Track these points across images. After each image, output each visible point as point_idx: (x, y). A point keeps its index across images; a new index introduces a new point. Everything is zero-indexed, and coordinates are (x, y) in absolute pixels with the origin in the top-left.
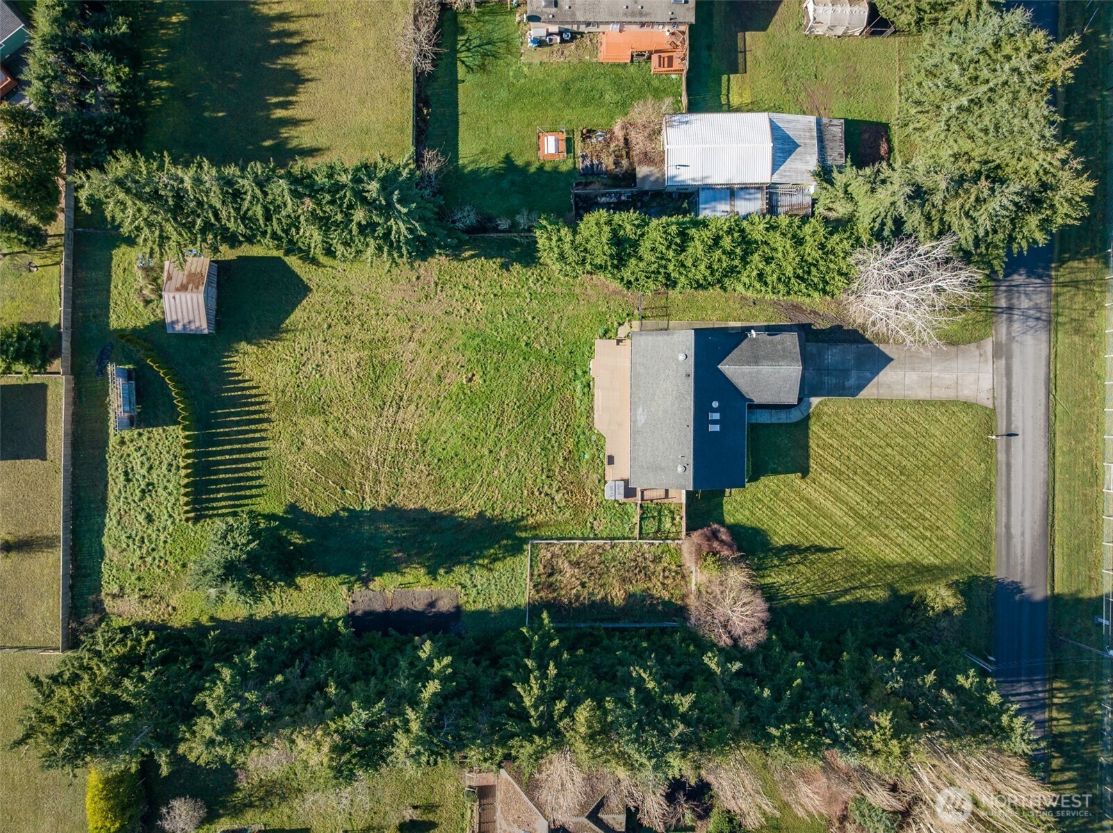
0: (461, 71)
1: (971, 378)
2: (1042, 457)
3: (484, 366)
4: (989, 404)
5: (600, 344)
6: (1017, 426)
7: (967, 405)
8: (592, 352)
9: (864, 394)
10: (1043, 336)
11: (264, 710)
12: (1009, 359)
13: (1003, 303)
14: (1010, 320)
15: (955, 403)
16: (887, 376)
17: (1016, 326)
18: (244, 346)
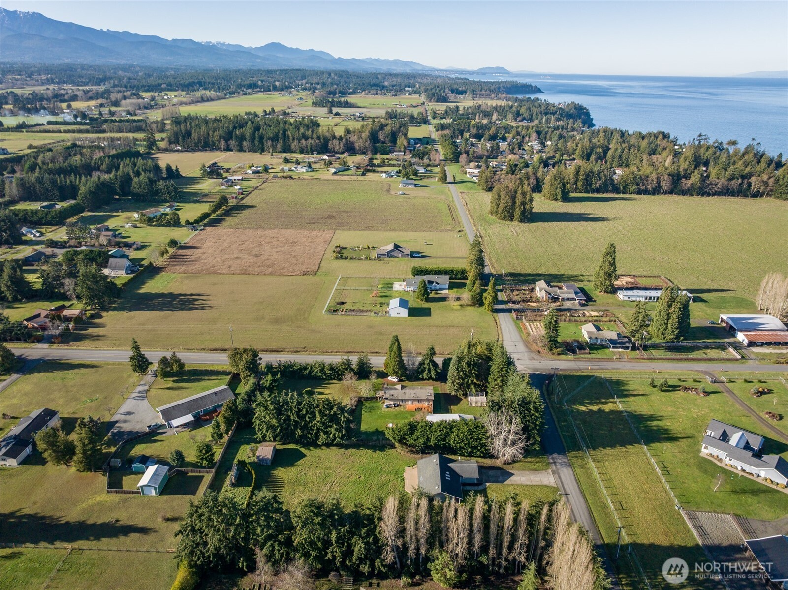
0: (363, 412)
1: (546, 479)
2: (582, 501)
3: (365, 474)
4: (556, 486)
5: (406, 468)
6: (568, 491)
7: (546, 486)
8: (404, 471)
9: (506, 483)
10: (570, 469)
11: (282, 520)
12: (559, 474)
13: (552, 461)
14: (556, 465)
15: (542, 486)
16: (512, 478)
17: (558, 467)
18: (279, 468)
